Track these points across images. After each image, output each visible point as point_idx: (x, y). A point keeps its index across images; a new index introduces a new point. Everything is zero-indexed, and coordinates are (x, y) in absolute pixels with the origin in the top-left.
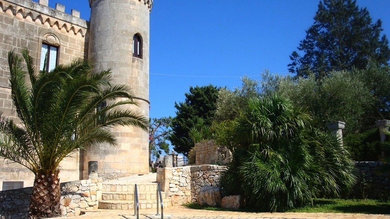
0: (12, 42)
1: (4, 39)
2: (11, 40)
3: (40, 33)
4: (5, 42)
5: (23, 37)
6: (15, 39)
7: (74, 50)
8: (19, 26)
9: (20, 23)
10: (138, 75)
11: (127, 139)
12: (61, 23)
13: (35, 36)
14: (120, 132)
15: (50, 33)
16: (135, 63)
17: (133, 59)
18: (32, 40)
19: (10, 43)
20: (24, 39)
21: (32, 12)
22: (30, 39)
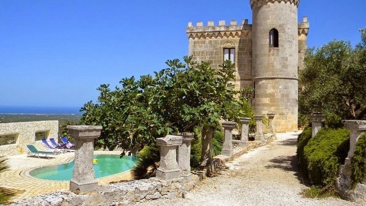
0: (205, 54)
1: (201, 54)
2: (205, 53)
3: (221, 43)
4: (202, 55)
5: (212, 49)
6: (207, 52)
7: (246, 47)
8: (209, 43)
9: (209, 41)
10: (274, 61)
11: (266, 108)
12: (234, 33)
13: (218, 46)
14: (261, 103)
15: (228, 42)
16: (271, 52)
17: (269, 49)
18: (217, 49)
19: (205, 55)
20: (212, 50)
21: (214, 33)
22: (216, 49)
